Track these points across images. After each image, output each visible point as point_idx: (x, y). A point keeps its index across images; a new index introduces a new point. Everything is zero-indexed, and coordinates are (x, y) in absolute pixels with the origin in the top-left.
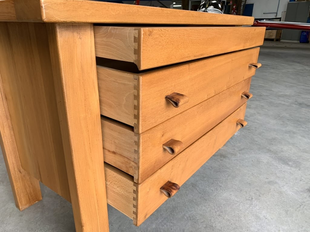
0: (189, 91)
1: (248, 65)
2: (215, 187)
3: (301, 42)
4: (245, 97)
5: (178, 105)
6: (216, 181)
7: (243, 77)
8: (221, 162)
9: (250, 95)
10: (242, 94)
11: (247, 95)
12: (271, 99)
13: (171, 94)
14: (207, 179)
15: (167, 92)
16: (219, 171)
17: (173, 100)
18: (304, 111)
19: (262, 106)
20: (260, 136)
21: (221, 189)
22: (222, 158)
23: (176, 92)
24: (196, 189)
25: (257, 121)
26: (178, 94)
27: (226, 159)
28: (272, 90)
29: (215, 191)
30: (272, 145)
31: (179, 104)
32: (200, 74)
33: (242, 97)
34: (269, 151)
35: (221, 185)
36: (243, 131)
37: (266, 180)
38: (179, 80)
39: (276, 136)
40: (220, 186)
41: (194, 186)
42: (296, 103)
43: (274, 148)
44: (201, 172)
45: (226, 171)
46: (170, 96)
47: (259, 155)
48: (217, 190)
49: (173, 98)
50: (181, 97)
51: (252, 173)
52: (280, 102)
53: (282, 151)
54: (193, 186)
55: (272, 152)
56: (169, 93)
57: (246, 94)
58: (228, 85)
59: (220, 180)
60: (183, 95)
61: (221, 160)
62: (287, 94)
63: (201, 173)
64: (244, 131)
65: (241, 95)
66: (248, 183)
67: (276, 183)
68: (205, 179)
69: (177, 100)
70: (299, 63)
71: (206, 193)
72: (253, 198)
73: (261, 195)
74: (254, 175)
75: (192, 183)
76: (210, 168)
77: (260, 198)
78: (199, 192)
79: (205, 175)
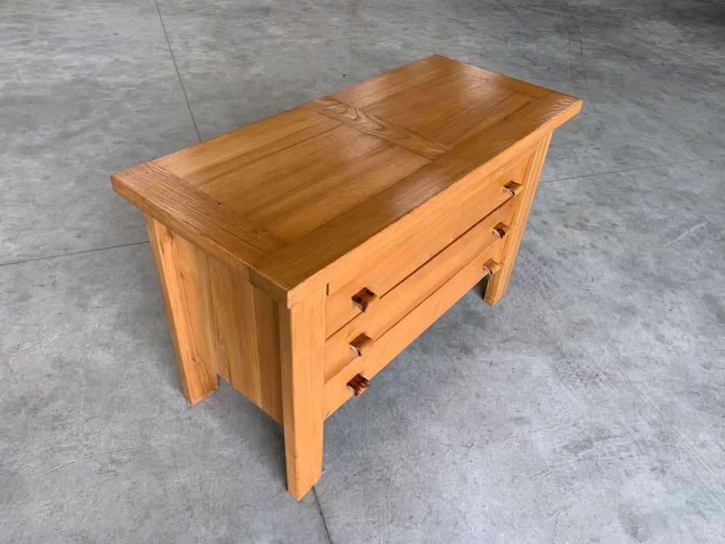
2: (424, 413)
6: (430, 400)
8: (456, 362)
16: (444, 380)
20: (560, 312)
21: (431, 418)
22: (462, 355)
24: (392, 411)
25: (577, 269)
27: (467, 358)
29: (420, 419)
30: (573, 337)
35: (434, 410)
37: (515, 414)
39: (593, 317)
40: (432, 411)
41: (391, 404)
43: (570, 345)
44: (412, 378)
45: (456, 382)
47: (533, 358)
48: (424, 418)
51: (499, 396)
53: (581, 356)
54: (388, 404)
55: (562, 353)
59: (437, 400)
61: (458, 358)
63: (411, 381)
66: (481, 414)
67: (529, 422)
68: (414, 394)
72: (475, 443)
73: (490, 441)
74: (500, 399)
75: (390, 398)
76: (432, 372)
77: (485, 446)
78: (394, 418)
79: (416, 385)
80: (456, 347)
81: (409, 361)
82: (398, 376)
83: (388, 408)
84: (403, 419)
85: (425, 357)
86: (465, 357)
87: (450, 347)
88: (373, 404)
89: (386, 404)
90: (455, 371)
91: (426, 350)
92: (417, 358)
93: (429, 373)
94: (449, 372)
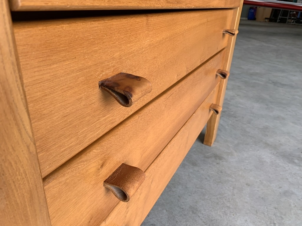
0: (149, 69)
1: (222, 32)
2: (223, 210)
3: (248, 19)
4: (221, 76)
5: (130, 101)
6: (220, 198)
7: (217, 49)
8: (218, 167)
9: (227, 74)
10: (217, 72)
11: (224, 74)
12: (244, 77)
13: (113, 77)
14: (208, 197)
15: (104, 73)
16: (219, 181)
17: (119, 91)
18: (281, 91)
19: (239, 86)
20: (250, 125)
21: (231, 212)
22: (218, 161)
23: (124, 71)
24: (199, 216)
25: (239, 105)
26: (129, 76)
27: (223, 162)
28: (241, 68)
29: (224, 216)
30: (267, 136)
31: (132, 99)
32: (167, 38)
33: (217, 75)
34: (267, 145)
35: (228, 205)
36: (229, 119)
37: (280, 190)
38: (129, 45)
39: (267, 124)
40: (228, 207)
41: (195, 211)
42: (270, 82)
43: (270, 140)
44: (197, 186)
45: (228, 180)
46: (110, 81)
47: (258, 151)
48: (226, 215)
49: (118, 85)
50: (136, 82)
51: (260, 181)
52: (254, 81)
53: (281, 144)
54: (193, 212)
55: (271, 146)
56: (108, 74)
57: (222, 72)
58: (202, 60)
59: (225, 197)
60: (139, 77)
61: (217, 164)
62: (257, 72)
63: (198, 188)
64: (231, 119)
65: (215, 73)
66: (260, 197)
67: (293, 193)
68: (206, 197)
69: (127, 90)
70: (254, 39)
71: (213, 222)
72: (275, 222)
73: (283, 216)
74: (263, 183)
75: (191, 206)
76: (208, 178)
77: (283, 221)
78: (204, 222)
79: (204, 190)
80: (211, 157)
81: (187, 174)
82: (186, 188)
83: (193, 215)
84: (212, 221)
85: (196, 168)
86: (221, 162)
87: (208, 157)
88: (181, 215)
89: (191, 213)
90: (221, 172)
91: (194, 164)
92: (191, 170)
93: (206, 179)
94: (218, 174)
